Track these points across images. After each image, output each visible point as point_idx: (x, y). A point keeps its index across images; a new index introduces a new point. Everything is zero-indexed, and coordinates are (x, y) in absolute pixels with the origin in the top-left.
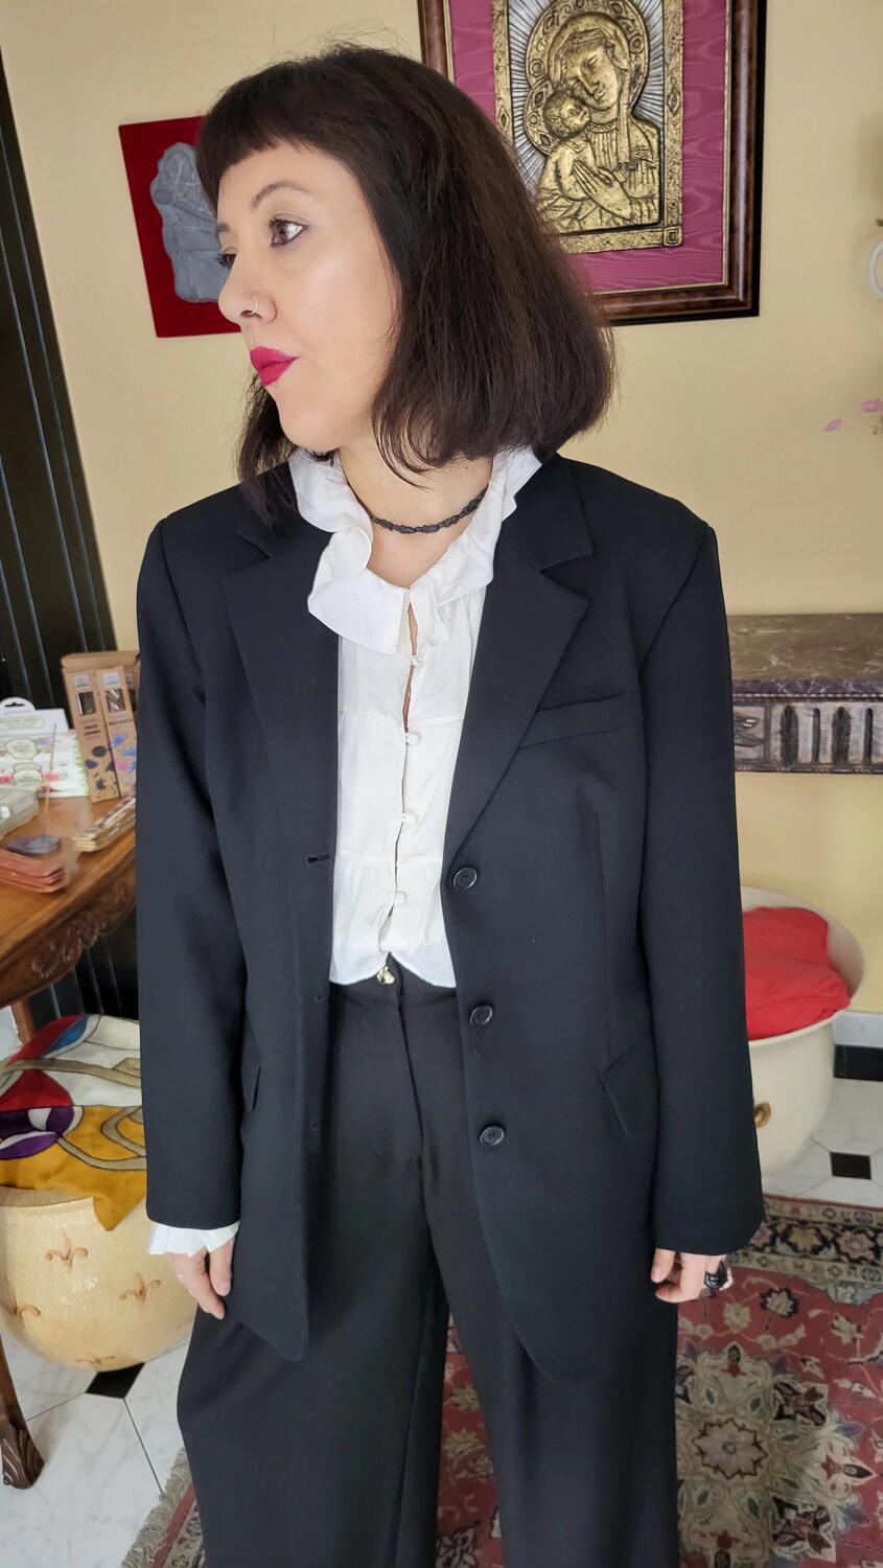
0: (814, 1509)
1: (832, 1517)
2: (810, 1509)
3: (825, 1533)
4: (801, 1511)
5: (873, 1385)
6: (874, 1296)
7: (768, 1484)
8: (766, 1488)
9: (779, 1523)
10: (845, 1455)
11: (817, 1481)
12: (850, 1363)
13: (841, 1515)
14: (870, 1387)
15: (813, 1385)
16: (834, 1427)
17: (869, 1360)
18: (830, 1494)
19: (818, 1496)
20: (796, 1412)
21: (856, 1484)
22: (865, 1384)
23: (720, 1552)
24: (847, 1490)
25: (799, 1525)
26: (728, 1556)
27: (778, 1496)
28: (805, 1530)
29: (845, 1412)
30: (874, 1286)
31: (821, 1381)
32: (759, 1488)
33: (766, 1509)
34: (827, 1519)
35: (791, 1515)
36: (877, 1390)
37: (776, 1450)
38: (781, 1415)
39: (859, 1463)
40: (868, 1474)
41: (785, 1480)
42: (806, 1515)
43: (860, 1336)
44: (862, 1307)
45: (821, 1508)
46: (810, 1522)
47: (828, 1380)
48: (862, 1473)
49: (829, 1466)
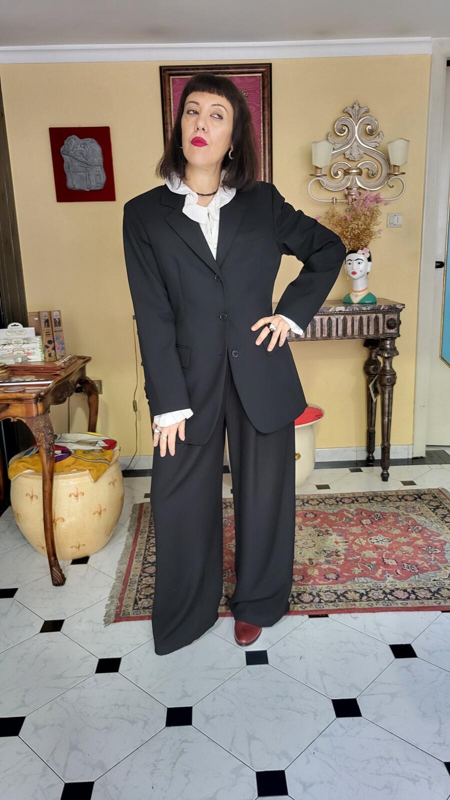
0: (335, 550)
1: (340, 551)
3: (339, 554)
4: (331, 551)
5: (344, 526)
7: (319, 548)
9: (325, 554)
10: (340, 540)
11: (333, 545)
12: (336, 524)
13: (343, 550)
15: (326, 529)
16: (336, 535)
17: (342, 522)
18: (338, 547)
19: (335, 548)
20: (323, 534)
22: (342, 527)
23: (310, 562)
24: (343, 546)
25: (331, 554)
26: (312, 562)
27: (323, 550)
29: (337, 532)
30: (339, 508)
31: (328, 528)
32: (317, 549)
33: (321, 552)
35: (328, 552)
36: (346, 527)
37: (319, 542)
38: (318, 535)
40: (349, 542)
41: (324, 546)
42: (333, 551)
44: (336, 513)
45: (337, 550)
46: (334, 553)
47: (331, 527)
49: (336, 543)
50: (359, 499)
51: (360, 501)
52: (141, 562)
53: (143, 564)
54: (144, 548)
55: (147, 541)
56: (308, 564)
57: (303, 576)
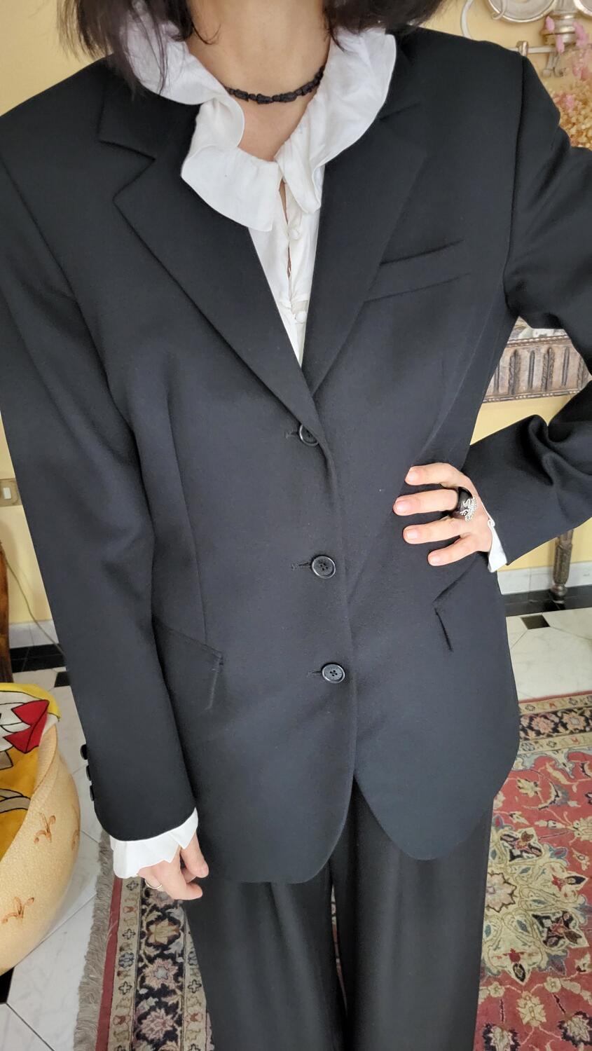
0: (561, 915)
1: (573, 916)
2: (558, 916)
3: (574, 928)
4: (553, 919)
5: (560, 819)
6: (535, 760)
7: (525, 907)
8: (526, 911)
9: (543, 932)
10: (563, 871)
11: (554, 895)
12: (540, 809)
13: (578, 913)
14: (559, 822)
15: (524, 830)
16: (549, 854)
17: (551, 803)
18: (566, 901)
19: (559, 905)
20: (521, 852)
21: (579, 889)
22: (555, 820)
23: (516, 965)
24: (575, 895)
25: (556, 929)
26: (521, 966)
27: (535, 913)
28: (561, 931)
29: (550, 842)
30: (533, 754)
31: (526, 826)
32: (520, 911)
33: (532, 925)
34: (571, 919)
35: (548, 923)
36: (564, 822)
37: (521, 882)
38: (513, 857)
39: (574, 874)
40: (583, 879)
41: (534, 901)
42: (558, 920)
43: (538, 789)
45: (565, 912)
46: (562, 925)
47: (532, 825)
48: (579, 880)
49: (557, 882)
50: (566, 719)
51: (570, 727)
52: (131, 994)
53: (139, 998)
54: (136, 929)
55: (143, 902)
56: (513, 976)
57: (515, 1034)
